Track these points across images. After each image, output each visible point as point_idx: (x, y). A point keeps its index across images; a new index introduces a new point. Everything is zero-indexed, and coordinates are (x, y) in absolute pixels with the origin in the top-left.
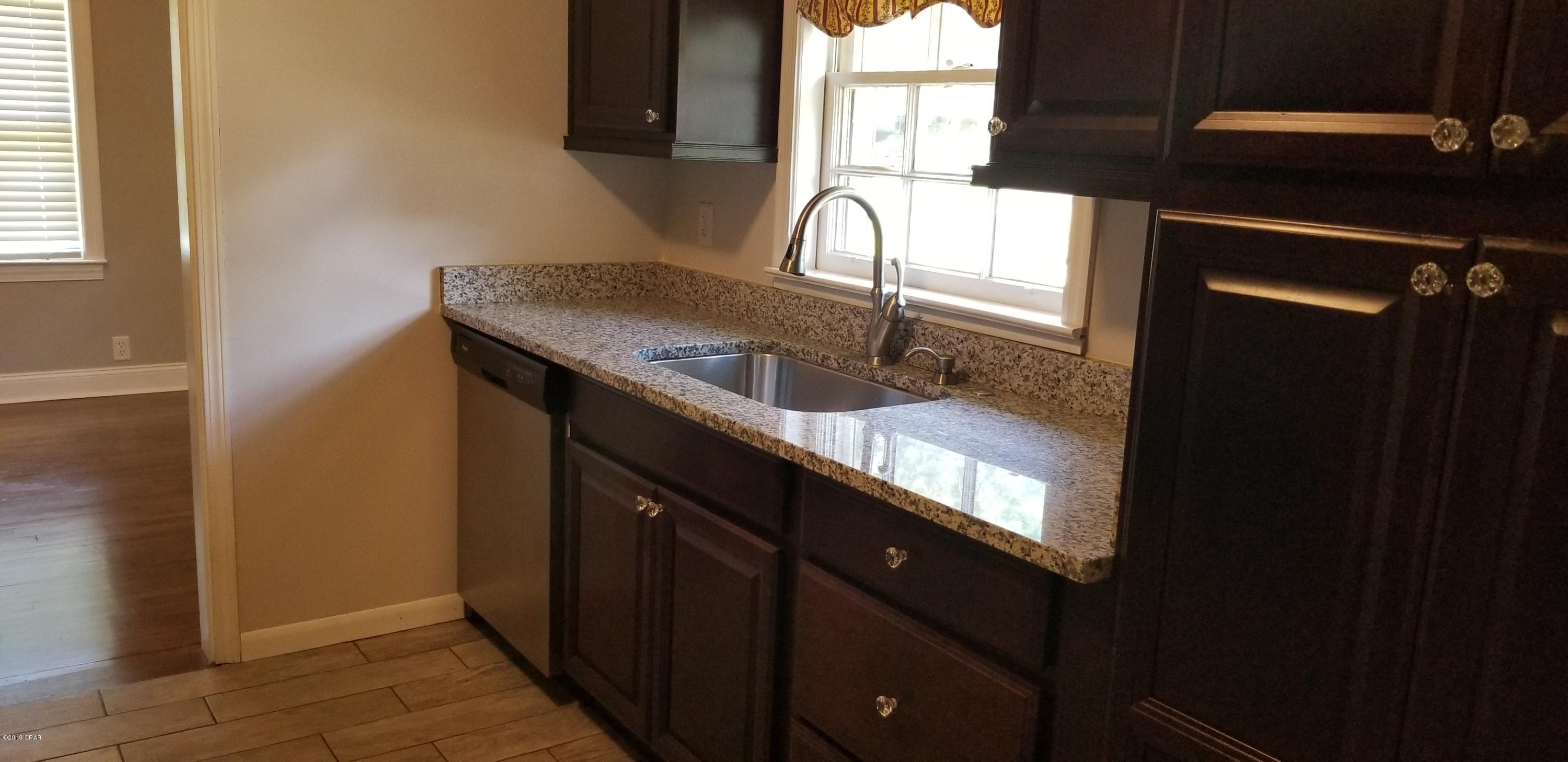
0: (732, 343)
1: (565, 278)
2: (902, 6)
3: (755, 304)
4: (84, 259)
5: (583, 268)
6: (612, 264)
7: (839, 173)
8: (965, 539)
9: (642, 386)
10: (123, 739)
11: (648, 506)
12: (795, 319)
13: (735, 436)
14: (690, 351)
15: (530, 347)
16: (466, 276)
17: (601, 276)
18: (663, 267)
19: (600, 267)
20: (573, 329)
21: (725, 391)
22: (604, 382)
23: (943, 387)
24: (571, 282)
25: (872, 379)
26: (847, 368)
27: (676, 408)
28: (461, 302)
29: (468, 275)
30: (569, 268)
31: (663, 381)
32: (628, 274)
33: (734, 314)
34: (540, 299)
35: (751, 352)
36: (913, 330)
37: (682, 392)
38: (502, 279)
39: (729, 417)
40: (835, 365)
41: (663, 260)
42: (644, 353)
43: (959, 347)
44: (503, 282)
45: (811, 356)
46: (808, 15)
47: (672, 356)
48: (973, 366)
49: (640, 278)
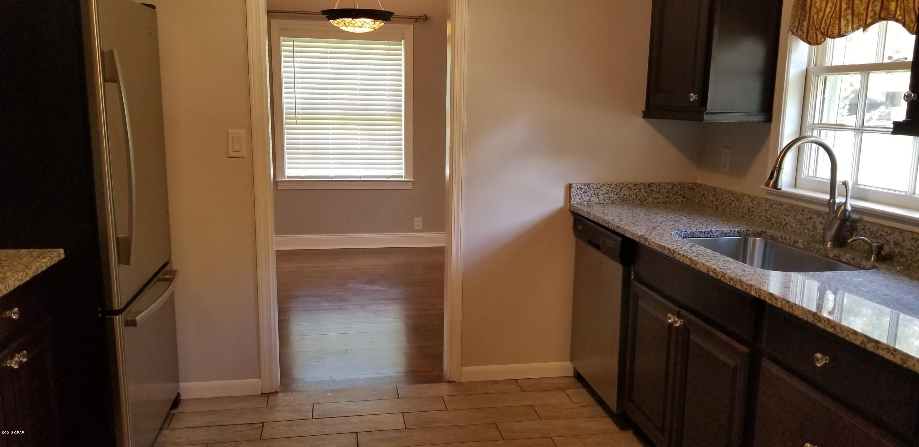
0: (735, 231)
1: (639, 191)
2: (858, 24)
3: (754, 208)
4: (404, 179)
5: (650, 186)
6: (667, 183)
7: (813, 128)
8: (865, 350)
9: (674, 250)
10: (405, 411)
11: (674, 320)
12: (778, 218)
13: (726, 282)
14: (708, 234)
15: (614, 227)
16: (583, 189)
17: (659, 190)
18: (698, 185)
19: (660, 185)
20: (639, 219)
21: (724, 256)
22: (653, 248)
23: (873, 263)
24: (641, 193)
25: (826, 256)
26: (809, 248)
27: (692, 264)
28: (579, 203)
29: (584, 188)
30: (641, 185)
31: (686, 248)
32: (676, 189)
33: (740, 214)
34: (623, 202)
35: (747, 236)
36: (856, 226)
37: (697, 255)
38: (603, 191)
39: (723, 270)
40: (802, 246)
41: (699, 181)
42: (679, 233)
43: (888, 238)
44: (603, 192)
45: (786, 240)
46: (796, 33)
47: (696, 236)
48: (897, 250)
49: (683, 192)
